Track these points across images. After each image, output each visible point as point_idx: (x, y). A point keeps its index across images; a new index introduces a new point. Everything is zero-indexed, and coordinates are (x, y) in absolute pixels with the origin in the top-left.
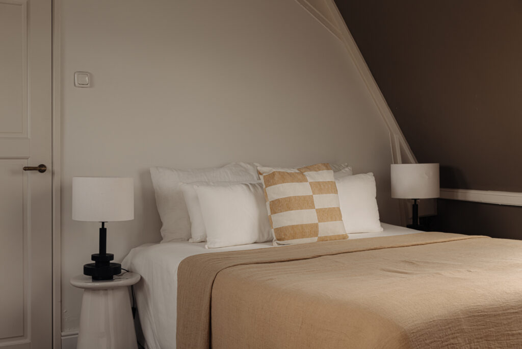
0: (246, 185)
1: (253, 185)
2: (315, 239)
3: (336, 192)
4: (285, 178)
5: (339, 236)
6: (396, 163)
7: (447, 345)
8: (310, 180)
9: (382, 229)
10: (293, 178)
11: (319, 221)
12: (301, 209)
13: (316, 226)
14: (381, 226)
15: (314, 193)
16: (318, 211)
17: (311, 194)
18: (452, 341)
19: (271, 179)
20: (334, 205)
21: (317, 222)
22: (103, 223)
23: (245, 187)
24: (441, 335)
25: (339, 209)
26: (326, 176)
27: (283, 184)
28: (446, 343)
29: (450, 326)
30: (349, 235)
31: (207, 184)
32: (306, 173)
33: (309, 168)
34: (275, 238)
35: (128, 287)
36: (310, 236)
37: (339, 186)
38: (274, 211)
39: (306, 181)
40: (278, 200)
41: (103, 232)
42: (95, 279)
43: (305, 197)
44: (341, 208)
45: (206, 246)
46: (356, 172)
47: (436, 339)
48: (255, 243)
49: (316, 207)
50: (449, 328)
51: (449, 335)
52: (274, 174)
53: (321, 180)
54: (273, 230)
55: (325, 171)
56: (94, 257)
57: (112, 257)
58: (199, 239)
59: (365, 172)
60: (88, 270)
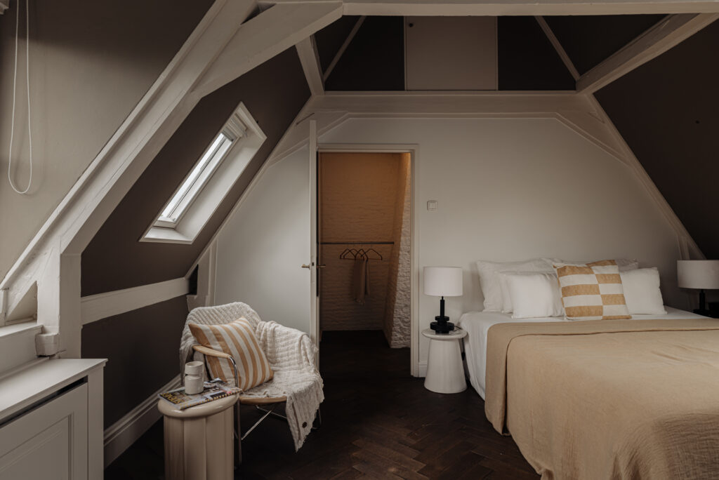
0: (544, 275)
1: (550, 275)
2: (600, 318)
3: (620, 282)
4: (574, 270)
5: (622, 316)
6: (684, 259)
7: (706, 440)
8: (596, 272)
9: (666, 313)
10: (581, 271)
11: (604, 304)
12: (588, 294)
13: (601, 307)
14: (666, 309)
15: (599, 282)
16: (603, 297)
17: (597, 283)
18: (712, 436)
19: (562, 271)
20: (618, 292)
21: (601, 304)
22: (443, 297)
23: (543, 276)
24: (699, 429)
25: (623, 296)
26: (612, 270)
27: (573, 276)
28: (705, 438)
29: (711, 421)
30: (633, 316)
31: (516, 273)
32: (593, 268)
33: (596, 264)
34: (565, 315)
35: (459, 339)
36: (596, 315)
37: (623, 277)
38: (564, 295)
39: (593, 273)
40: (568, 287)
41: (442, 302)
42: (438, 332)
43: (591, 286)
44: (625, 295)
45: (512, 317)
46: (641, 266)
47: (693, 432)
48: (551, 317)
49: (601, 293)
50: (711, 423)
51: (710, 430)
52: (565, 268)
53: (606, 273)
54: (564, 309)
55: (610, 266)
56: (437, 318)
57: (448, 319)
58: (508, 311)
59: (650, 267)
60: (433, 326)
